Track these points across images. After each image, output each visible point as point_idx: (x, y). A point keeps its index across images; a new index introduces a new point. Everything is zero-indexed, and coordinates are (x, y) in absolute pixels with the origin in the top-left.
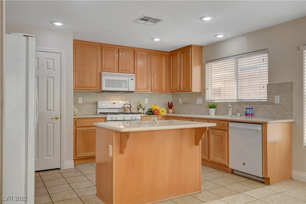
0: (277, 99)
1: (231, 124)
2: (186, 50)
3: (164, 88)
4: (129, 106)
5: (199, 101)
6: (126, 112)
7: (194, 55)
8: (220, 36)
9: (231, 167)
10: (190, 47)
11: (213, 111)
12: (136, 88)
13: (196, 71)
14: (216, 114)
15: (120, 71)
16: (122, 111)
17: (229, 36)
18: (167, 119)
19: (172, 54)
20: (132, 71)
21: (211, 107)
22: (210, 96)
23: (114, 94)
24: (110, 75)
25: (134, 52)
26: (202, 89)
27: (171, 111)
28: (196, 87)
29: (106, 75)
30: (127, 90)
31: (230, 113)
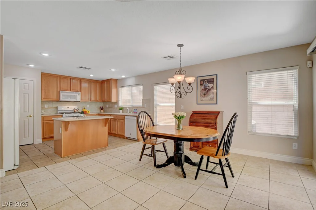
0: (146, 106)
1: (126, 117)
2: (109, 81)
3: (98, 99)
4: (77, 109)
5: (116, 106)
6: (75, 112)
7: (113, 84)
8: (123, 76)
9: (126, 136)
10: (111, 79)
11: (121, 111)
12: (81, 99)
13: (114, 91)
14: (123, 112)
15: (72, 90)
16: (73, 112)
17: (127, 77)
18: (99, 115)
19: (103, 82)
20: (79, 90)
21: (120, 109)
22: (121, 104)
23: (68, 102)
24: (65, 93)
25: (81, 80)
26: (117, 101)
27: (102, 111)
28: (113, 100)
29: (63, 92)
30: (76, 101)
31: (128, 112)
